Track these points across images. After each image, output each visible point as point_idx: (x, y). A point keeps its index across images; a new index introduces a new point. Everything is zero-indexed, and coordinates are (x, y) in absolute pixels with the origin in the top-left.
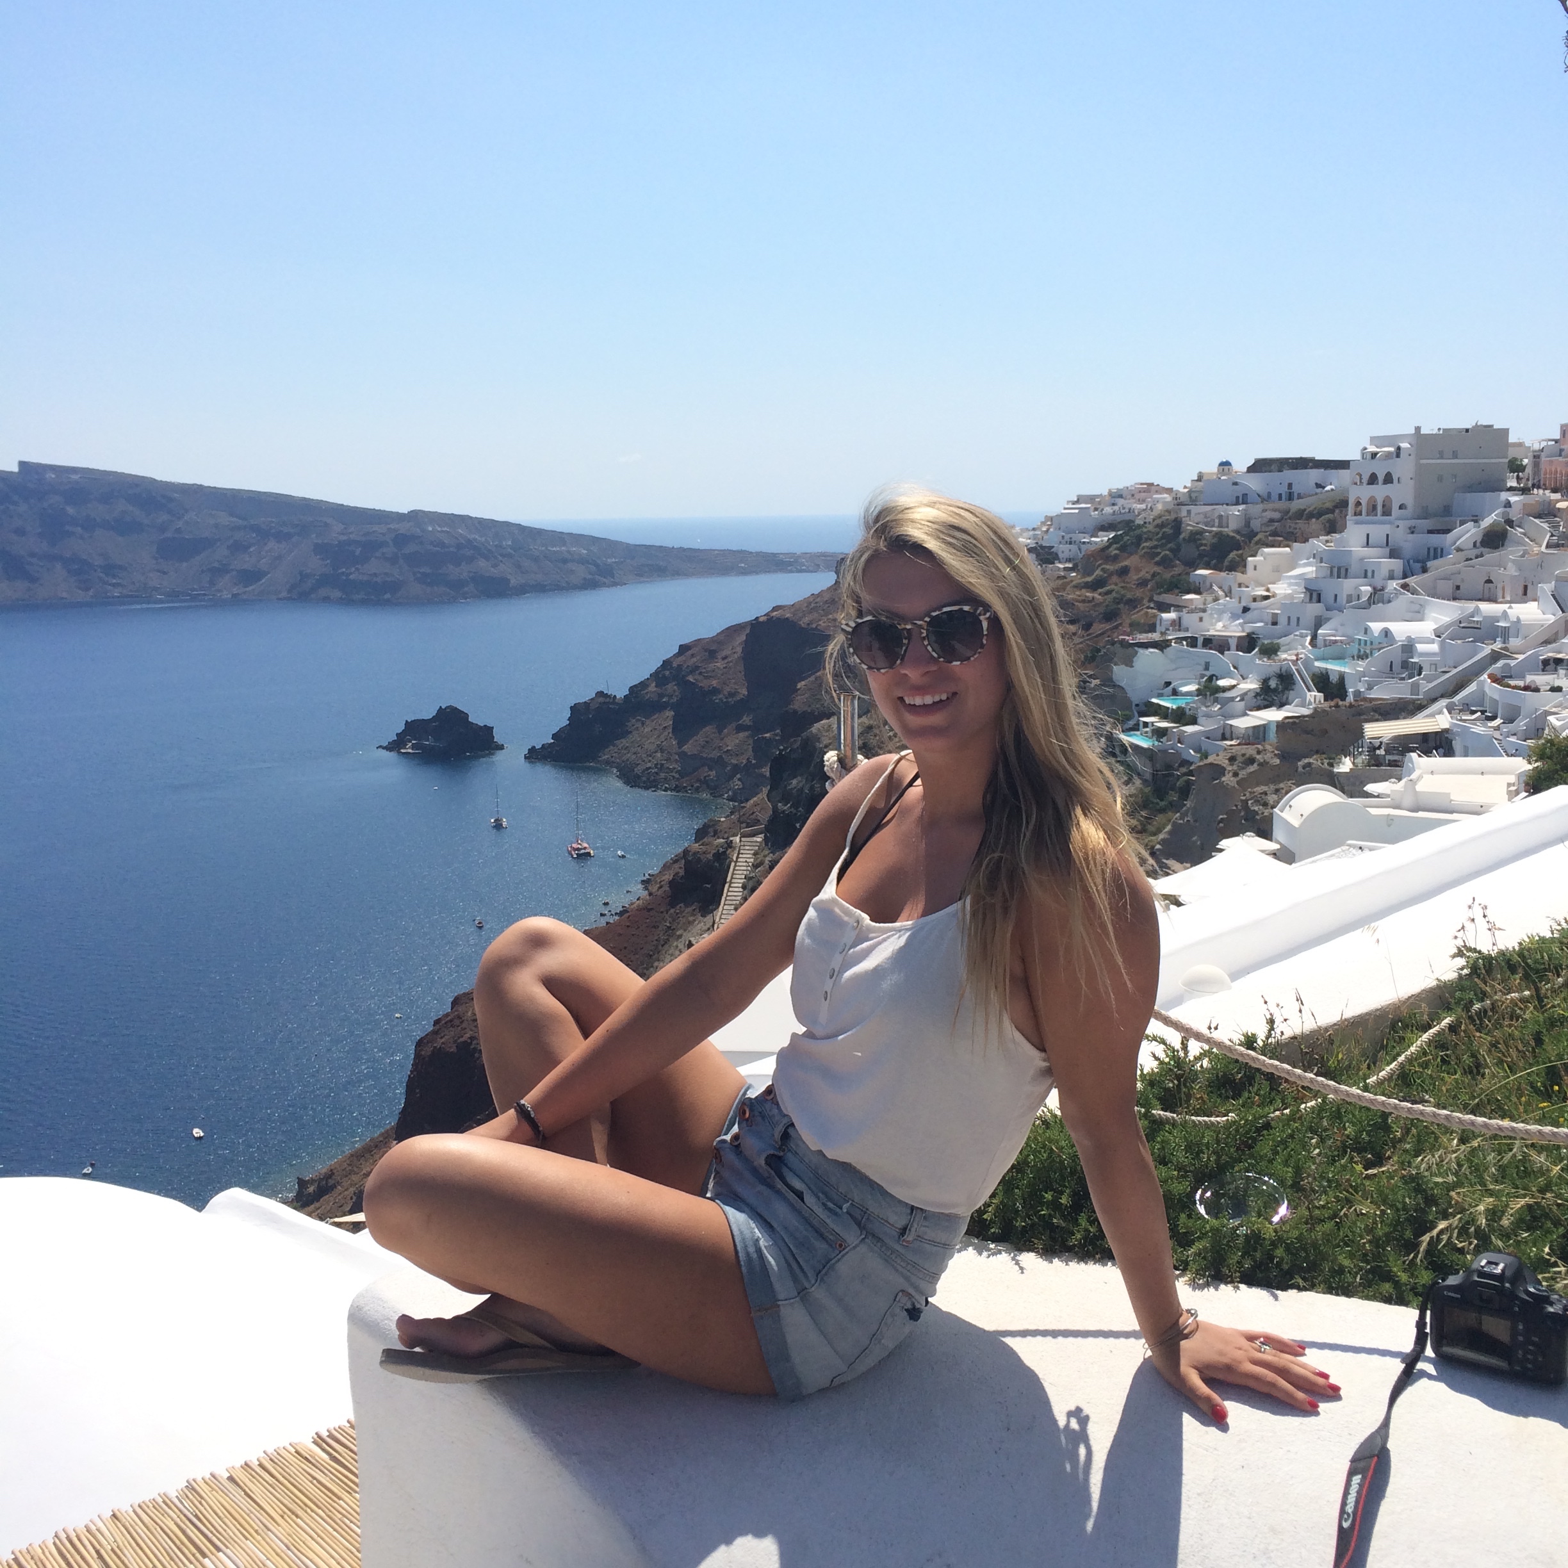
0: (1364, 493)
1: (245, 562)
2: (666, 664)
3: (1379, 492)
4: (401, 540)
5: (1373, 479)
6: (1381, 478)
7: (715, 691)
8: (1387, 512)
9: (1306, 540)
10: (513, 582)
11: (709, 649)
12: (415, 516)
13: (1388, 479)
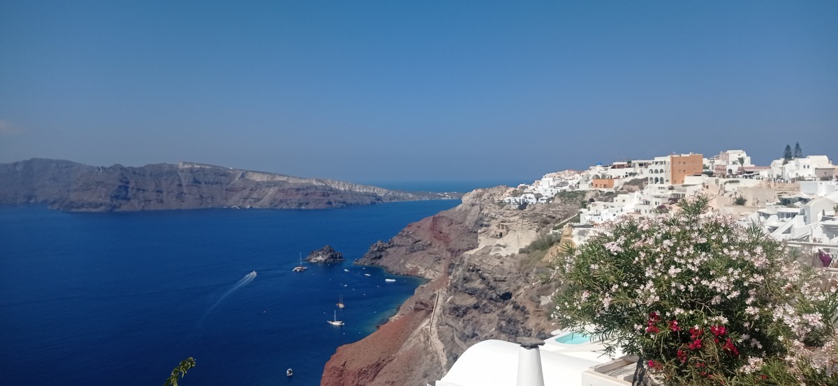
0: (654, 176)
1: (255, 195)
6: (659, 171)
7: (420, 241)
8: (662, 182)
9: (634, 192)
11: (418, 226)
13: (662, 171)
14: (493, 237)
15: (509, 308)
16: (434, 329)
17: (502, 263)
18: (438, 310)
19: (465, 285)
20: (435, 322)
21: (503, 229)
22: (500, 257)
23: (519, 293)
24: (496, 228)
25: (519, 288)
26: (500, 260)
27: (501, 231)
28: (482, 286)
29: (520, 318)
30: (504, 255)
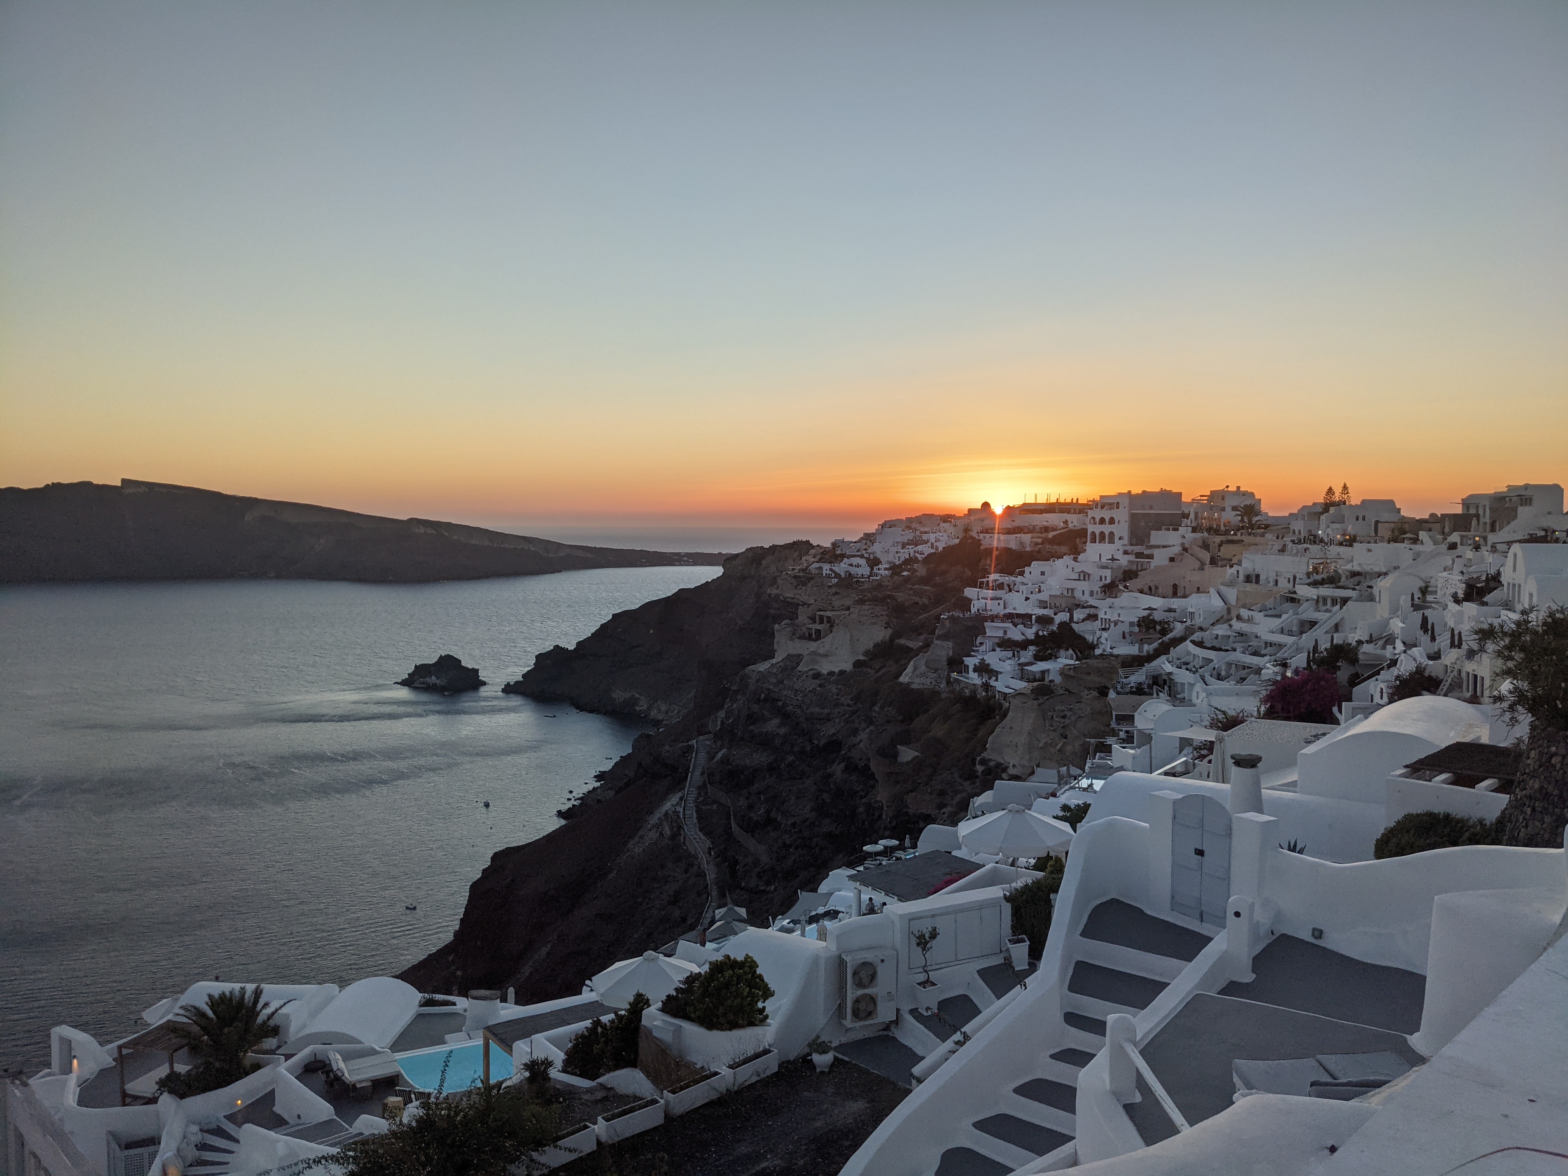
0: (1097, 529)
2: (602, 627)
3: (1107, 529)
4: (403, 537)
5: (1102, 521)
6: (1107, 520)
8: (1111, 541)
9: (1061, 557)
11: (632, 618)
12: (415, 522)
13: (1112, 521)
14: (802, 637)
15: (838, 769)
16: (692, 813)
17: (820, 686)
18: (695, 777)
19: (752, 728)
20: (691, 798)
21: (821, 622)
22: (817, 676)
24: (807, 621)
25: (855, 731)
26: (818, 682)
27: (819, 627)
28: (783, 731)
29: (858, 787)
30: (825, 672)
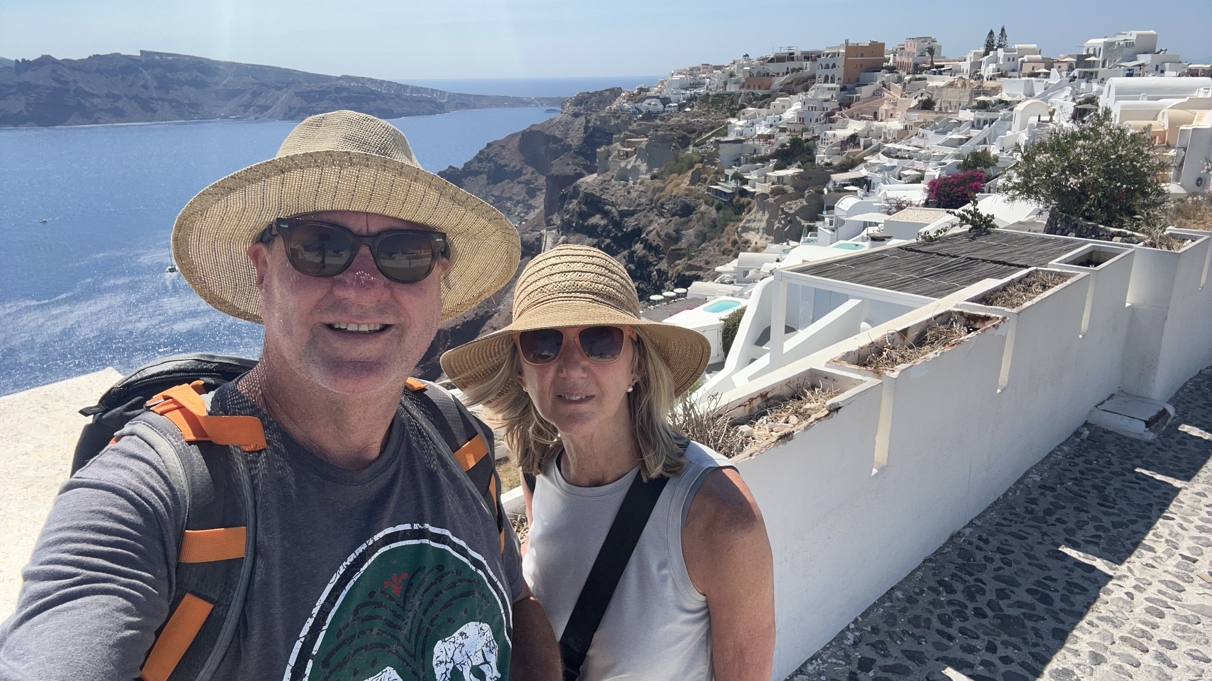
0: (823, 72)
1: (260, 101)
2: (481, 152)
3: (830, 72)
4: (339, 90)
6: (830, 66)
7: (506, 165)
8: (833, 81)
9: (796, 94)
10: (395, 112)
11: (502, 145)
12: (346, 78)
13: (834, 66)
14: (616, 157)
15: (638, 247)
17: (628, 191)
22: (626, 185)
23: (651, 228)
24: (619, 146)
25: (651, 222)
26: (626, 188)
28: (603, 222)
29: (651, 259)
30: (631, 182)
